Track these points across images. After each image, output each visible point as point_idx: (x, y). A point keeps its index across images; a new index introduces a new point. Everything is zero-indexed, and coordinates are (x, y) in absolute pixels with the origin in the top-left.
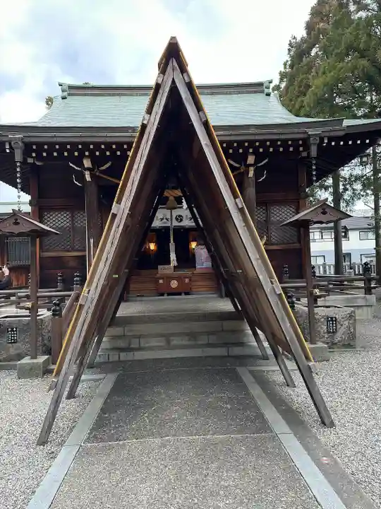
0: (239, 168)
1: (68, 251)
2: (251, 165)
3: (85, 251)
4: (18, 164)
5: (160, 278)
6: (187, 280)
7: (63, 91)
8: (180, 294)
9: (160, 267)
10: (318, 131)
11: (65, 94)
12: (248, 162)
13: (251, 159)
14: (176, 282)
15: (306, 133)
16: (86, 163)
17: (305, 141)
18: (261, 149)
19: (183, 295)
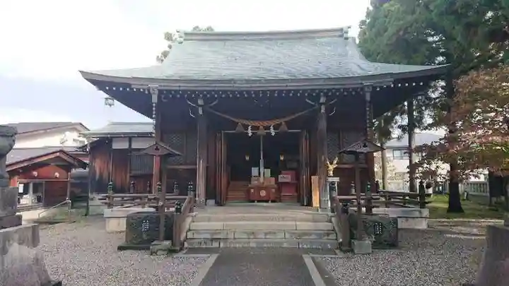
0: (313, 106)
1: (181, 164)
2: (322, 104)
3: (196, 165)
4: (154, 105)
5: (252, 188)
6: (273, 191)
7: (180, 36)
8: (267, 201)
9: (252, 179)
10: (371, 82)
11: (182, 39)
12: (321, 102)
13: (322, 100)
14: (264, 192)
15: (362, 84)
16: (200, 102)
17: (362, 89)
18: (330, 94)
19: (270, 202)
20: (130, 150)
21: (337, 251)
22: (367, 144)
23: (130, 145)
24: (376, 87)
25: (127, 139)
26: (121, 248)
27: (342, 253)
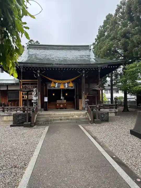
0: (80, 74)
2: (83, 73)
4: (22, 72)
5: (58, 104)
6: (65, 105)
9: (57, 101)
10: (101, 66)
11: (28, 47)
12: (83, 72)
13: (84, 72)
14: (62, 105)
15: (97, 66)
16: (39, 71)
17: (97, 68)
18: (86, 70)
19: (64, 109)
20: (7, 90)
21: (89, 123)
22: (100, 87)
23: (7, 88)
24: (102, 68)
25: (6, 86)
26: (11, 126)
27: (91, 124)
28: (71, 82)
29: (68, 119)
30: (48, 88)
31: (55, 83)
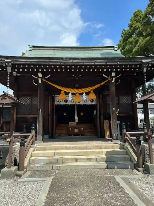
0: (107, 79)
1: (29, 115)
2: (113, 77)
3: (37, 115)
5: (70, 128)
6: (82, 129)
7: (30, 48)
9: (70, 123)
10: (147, 61)
13: (113, 74)
15: (141, 61)
16: (40, 75)
18: (119, 70)
19: (80, 136)
28: (92, 91)
29: (90, 159)
30: (56, 103)
31: (67, 94)
